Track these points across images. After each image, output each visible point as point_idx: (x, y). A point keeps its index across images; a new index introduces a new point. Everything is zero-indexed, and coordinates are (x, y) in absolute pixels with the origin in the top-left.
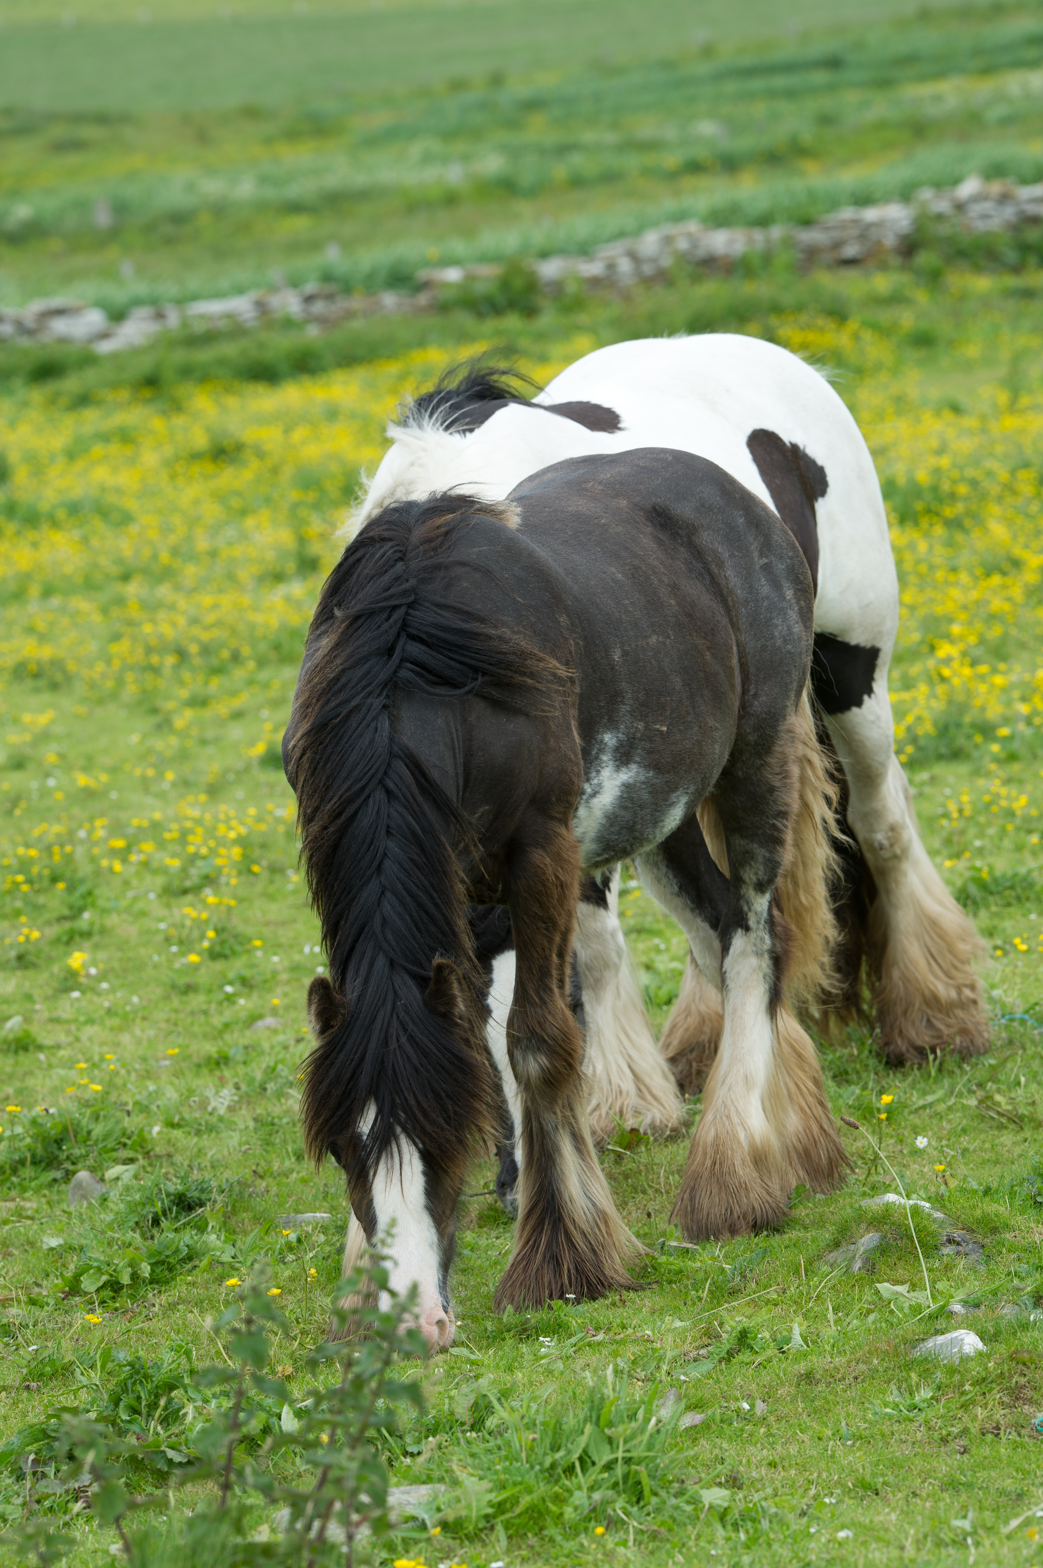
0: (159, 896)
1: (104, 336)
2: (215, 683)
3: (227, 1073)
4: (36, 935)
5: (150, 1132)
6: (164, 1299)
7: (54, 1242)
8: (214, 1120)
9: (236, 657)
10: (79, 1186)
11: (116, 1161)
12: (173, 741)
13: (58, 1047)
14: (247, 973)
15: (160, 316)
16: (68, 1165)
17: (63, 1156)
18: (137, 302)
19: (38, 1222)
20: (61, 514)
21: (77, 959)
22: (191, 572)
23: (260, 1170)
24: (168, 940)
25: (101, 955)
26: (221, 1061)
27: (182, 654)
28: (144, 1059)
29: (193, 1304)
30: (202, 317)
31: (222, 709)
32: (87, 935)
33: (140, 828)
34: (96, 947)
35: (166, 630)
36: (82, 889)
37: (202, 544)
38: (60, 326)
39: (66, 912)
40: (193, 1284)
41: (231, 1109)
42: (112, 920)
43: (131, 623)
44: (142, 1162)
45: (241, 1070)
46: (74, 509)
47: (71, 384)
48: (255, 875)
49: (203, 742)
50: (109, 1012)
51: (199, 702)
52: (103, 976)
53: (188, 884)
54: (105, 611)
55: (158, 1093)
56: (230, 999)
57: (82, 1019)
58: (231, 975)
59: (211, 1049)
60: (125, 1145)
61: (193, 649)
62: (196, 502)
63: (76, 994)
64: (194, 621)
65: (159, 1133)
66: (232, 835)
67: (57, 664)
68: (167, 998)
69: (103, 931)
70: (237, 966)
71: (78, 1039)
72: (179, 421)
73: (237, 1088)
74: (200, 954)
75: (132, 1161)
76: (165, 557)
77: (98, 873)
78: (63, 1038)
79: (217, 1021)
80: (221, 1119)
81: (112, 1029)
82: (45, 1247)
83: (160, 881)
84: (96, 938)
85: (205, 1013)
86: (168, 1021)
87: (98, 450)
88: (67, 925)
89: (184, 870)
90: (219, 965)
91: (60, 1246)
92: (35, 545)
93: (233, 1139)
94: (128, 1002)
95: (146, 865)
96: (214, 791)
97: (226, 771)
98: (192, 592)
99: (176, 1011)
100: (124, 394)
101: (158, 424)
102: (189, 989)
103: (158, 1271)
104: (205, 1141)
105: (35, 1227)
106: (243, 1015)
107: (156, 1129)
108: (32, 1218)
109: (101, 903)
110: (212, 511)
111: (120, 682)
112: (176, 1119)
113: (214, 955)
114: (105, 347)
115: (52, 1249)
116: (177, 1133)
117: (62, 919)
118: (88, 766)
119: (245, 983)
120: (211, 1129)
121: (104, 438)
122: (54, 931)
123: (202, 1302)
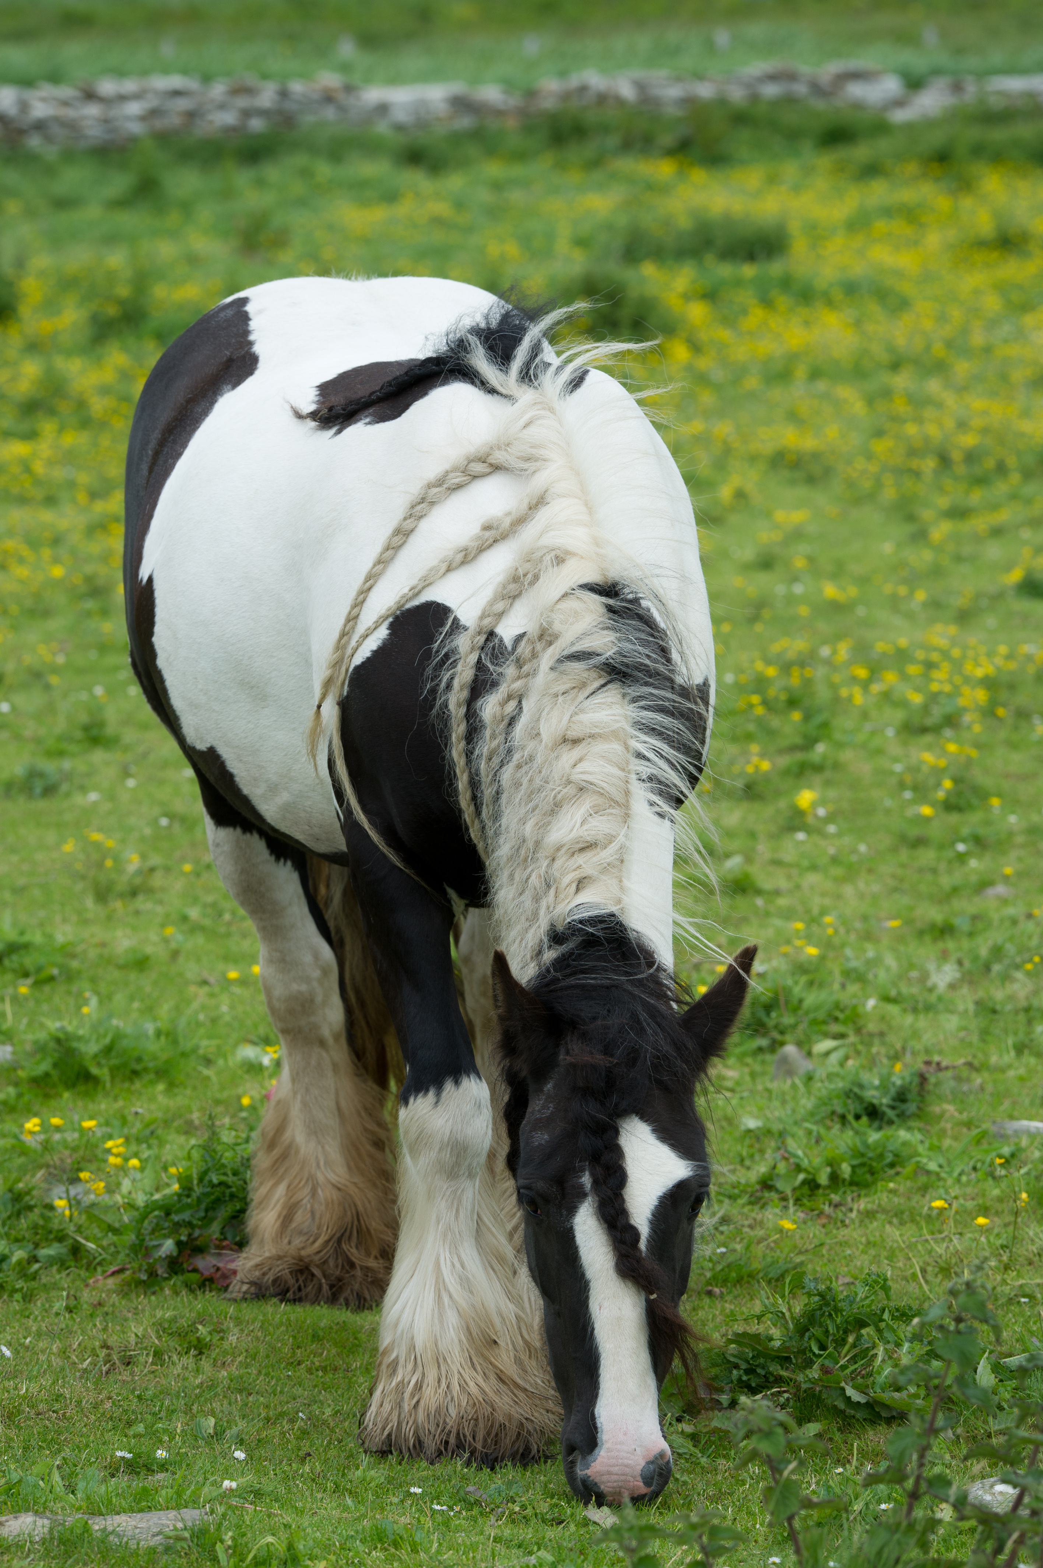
0: (898, 733)
1: (899, 103)
2: (976, 497)
3: (950, 944)
4: (765, 766)
5: (864, 1005)
6: (863, 1204)
7: (752, 1123)
8: (933, 998)
9: (1001, 469)
10: (785, 1060)
11: (827, 1035)
12: (927, 555)
13: (777, 893)
14: (982, 831)
15: (957, 88)
16: (776, 1035)
17: (771, 1023)
18: (937, 72)
19: (738, 1096)
20: (838, 295)
21: (806, 798)
22: (962, 368)
23: (976, 1063)
24: (902, 786)
25: (832, 793)
26: (945, 931)
27: (944, 460)
28: (865, 918)
29: (891, 1214)
30: (1001, 93)
31: (980, 523)
32: (818, 768)
33: (884, 654)
34: (828, 783)
35: (933, 431)
36: (819, 719)
37: (978, 339)
38: (856, 90)
39: (798, 740)
40: (893, 1192)
41: (952, 986)
42: (846, 755)
43: (896, 419)
44: (852, 1038)
45: (966, 944)
46: (851, 289)
47: (861, 152)
48: (1000, 720)
49: (959, 559)
50: (835, 860)
51: (958, 513)
52: (831, 818)
53: (929, 722)
54: (870, 401)
55: (877, 961)
56: (961, 858)
57: (805, 863)
58: (965, 831)
59: (935, 914)
60: (836, 1019)
61: (956, 456)
62: (977, 292)
63: (801, 836)
64: (962, 425)
65: (875, 1007)
66: (979, 673)
67: (816, 456)
68: (894, 850)
69: (837, 766)
70: (970, 822)
71: (798, 887)
72: (967, 203)
73: (960, 963)
74: (933, 804)
75: (841, 1036)
76: (939, 350)
77: (836, 700)
78: (783, 884)
79: (946, 881)
80: (940, 999)
81: (836, 880)
82: (743, 1128)
83: (899, 715)
84: (828, 774)
85: (934, 871)
86: (894, 876)
87: (881, 226)
88: (799, 756)
89: (925, 709)
90: (954, 818)
91: (758, 1128)
92: (807, 323)
93: (952, 1022)
94: (854, 851)
95: (887, 696)
96: (964, 617)
97: (978, 596)
98: (962, 389)
99: (903, 866)
100: (912, 168)
101: (943, 203)
102: (919, 842)
103: (859, 1171)
104: (922, 1022)
105: (734, 1102)
106: (974, 879)
107: (871, 1003)
108: (732, 1090)
109: (838, 736)
110: (992, 303)
111: (878, 484)
112: (893, 993)
113: (950, 806)
114: (900, 116)
115: (749, 1131)
116: (893, 1010)
117: (793, 749)
118: (838, 573)
119: (979, 843)
120: (929, 1008)
121: (888, 212)
122: (785, 761)
123: (902, 1213)
